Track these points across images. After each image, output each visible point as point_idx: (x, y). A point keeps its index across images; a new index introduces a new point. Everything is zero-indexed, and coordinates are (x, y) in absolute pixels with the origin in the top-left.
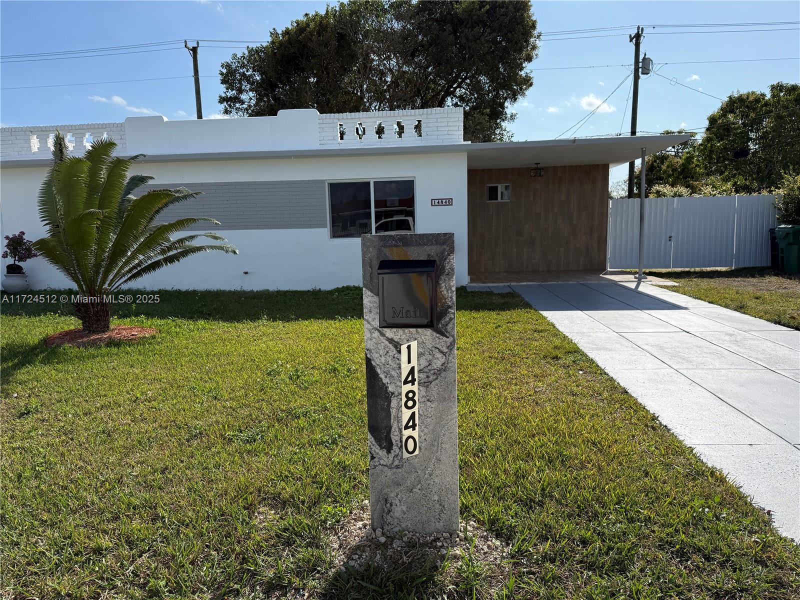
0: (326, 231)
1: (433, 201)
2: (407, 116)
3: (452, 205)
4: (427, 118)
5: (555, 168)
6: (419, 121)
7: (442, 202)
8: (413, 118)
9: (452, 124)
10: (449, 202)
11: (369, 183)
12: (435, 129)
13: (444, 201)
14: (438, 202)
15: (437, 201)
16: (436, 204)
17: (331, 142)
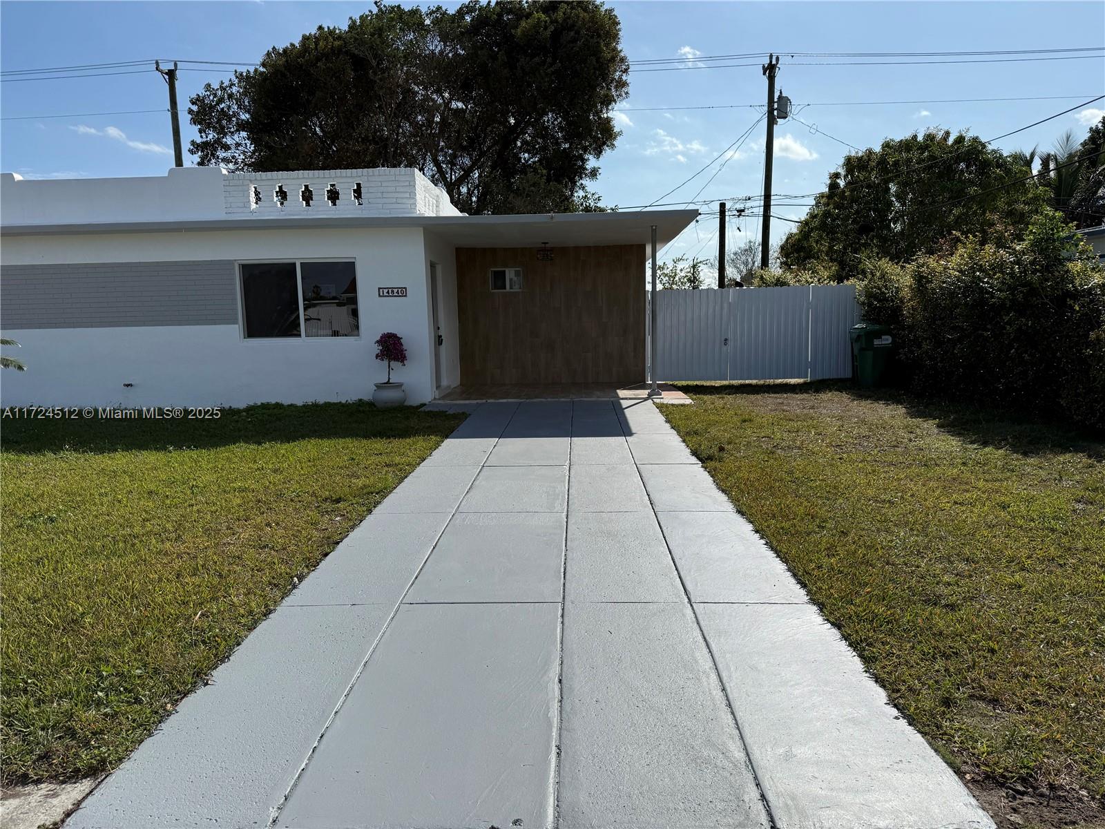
0: (236, 330)
1: (381, 290)
2: (341, 177)
3: (406, 296)
4: (368, 181)
5: (577, 249)
6: (359, 185)
7: (393, 291)
8: (350, 180)
9: (402, 190)
10: (402, 292)
11: (294, 264)
12: (380, 195)
13: (395, 290)
14: (388, 292)
15: (386, 291)
16: (385, 294)
17: (241, 210)
